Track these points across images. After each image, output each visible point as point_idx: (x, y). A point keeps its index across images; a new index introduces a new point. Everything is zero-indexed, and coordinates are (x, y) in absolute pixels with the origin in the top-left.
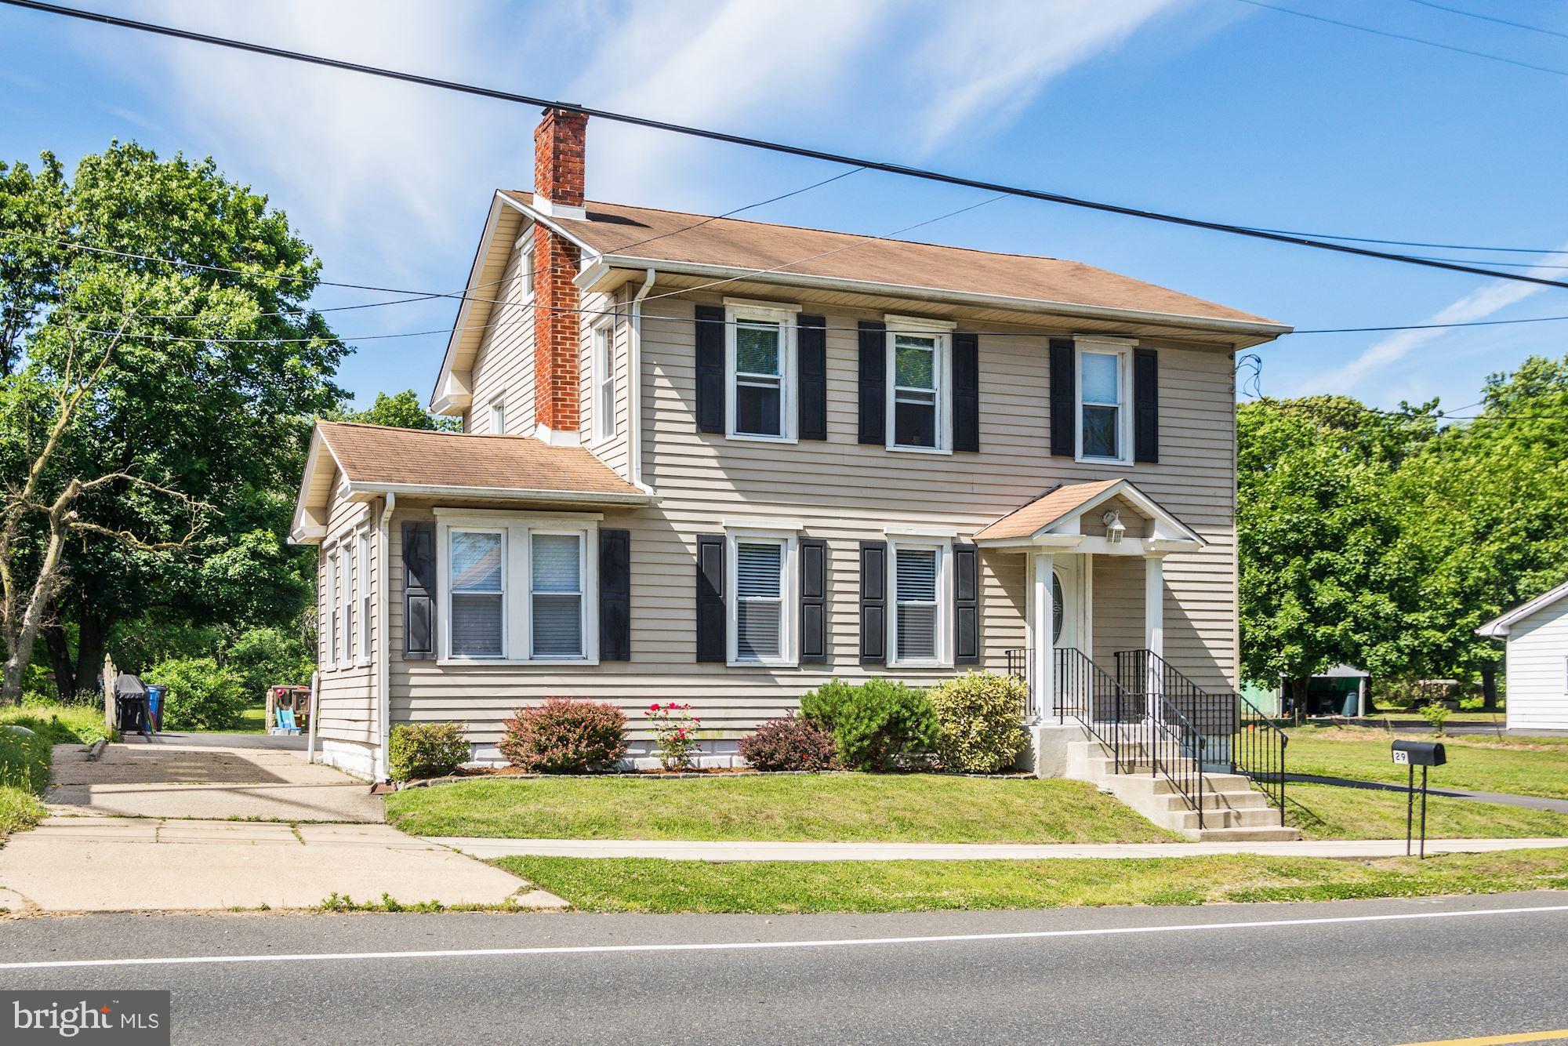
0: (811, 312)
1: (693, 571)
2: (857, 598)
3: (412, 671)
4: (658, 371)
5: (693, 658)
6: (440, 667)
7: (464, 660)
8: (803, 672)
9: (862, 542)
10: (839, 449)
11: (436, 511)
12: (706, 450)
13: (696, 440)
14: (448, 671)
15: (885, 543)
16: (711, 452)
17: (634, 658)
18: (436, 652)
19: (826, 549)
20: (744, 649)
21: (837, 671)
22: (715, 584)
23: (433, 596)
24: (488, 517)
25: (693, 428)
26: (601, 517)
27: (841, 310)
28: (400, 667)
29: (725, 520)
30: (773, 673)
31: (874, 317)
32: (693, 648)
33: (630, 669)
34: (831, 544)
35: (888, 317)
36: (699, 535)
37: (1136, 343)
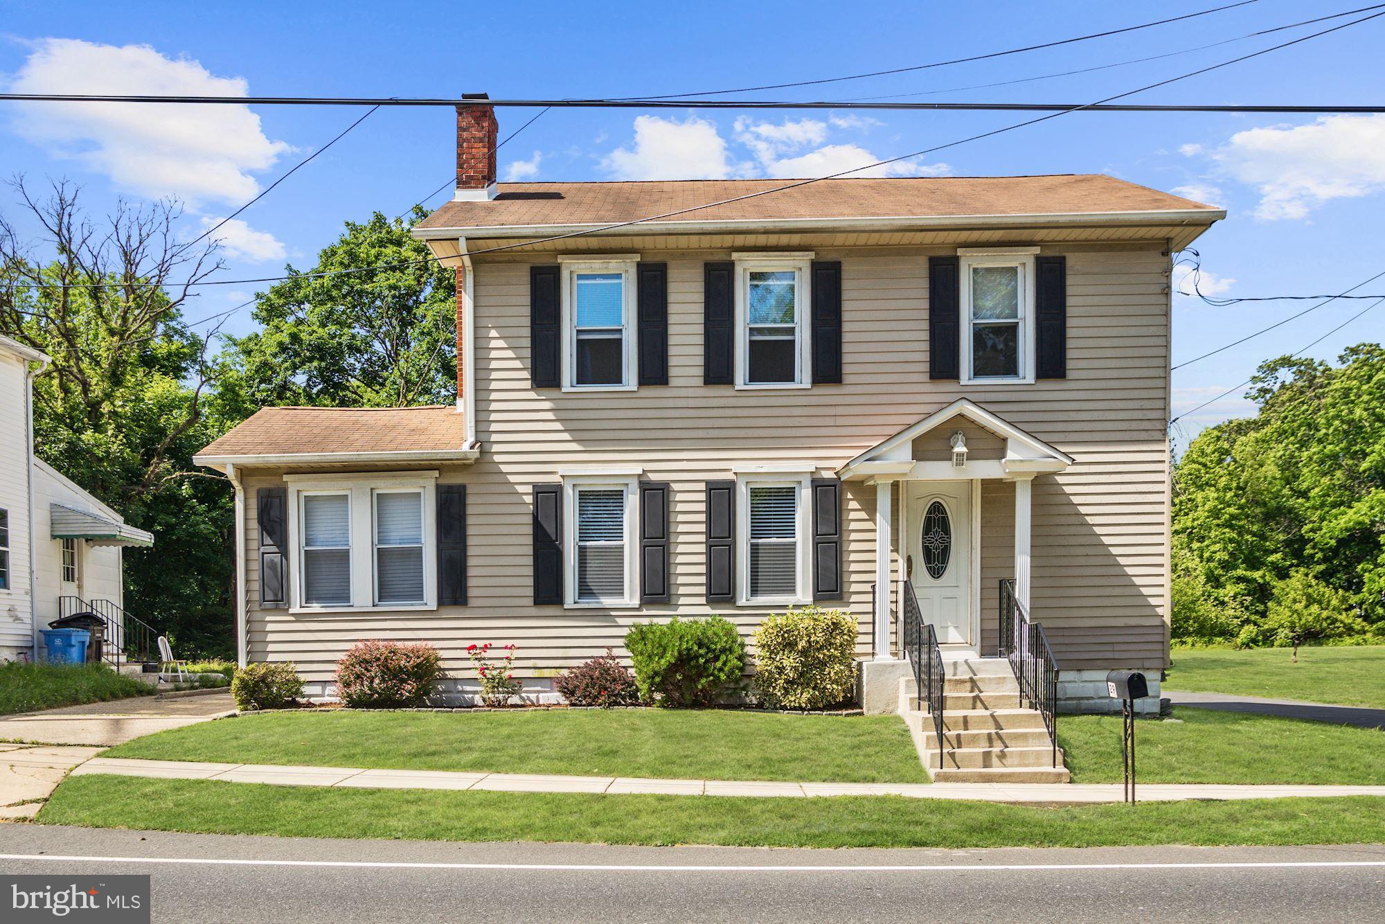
0: (650, 259)
1: (529, 519)
2: (703, 538)
3: (268, 618)
4: (493, 333)
5: (530, 601)
6: (293, 615)
7: (316, 608)
8: (645, 612)
9: (707, 483)
10: (683, 392)
11: (285, 478)
12: (543, 403)
13: (533, 395)
14: (300, 618)
15: (733, 483)
16: (547, 405)
17: (472, 602)
18: (289, 602)
19: (669, 491)
20: (585, 590)
21: (681, 610)
22: (550, 530)
23: (284, 553)
24: (332, 479)
25: (528, 384)
26: (436, 474)
27: (684, 255)
28: (257, 616)
29: (563, 470)
30: (613, 613)
31: (720, 257)
32: (530, 592)
33: (468, 613)
34: (675, 486)
35: (735, 256)
36: (535, 486)
37: (1037, 250)
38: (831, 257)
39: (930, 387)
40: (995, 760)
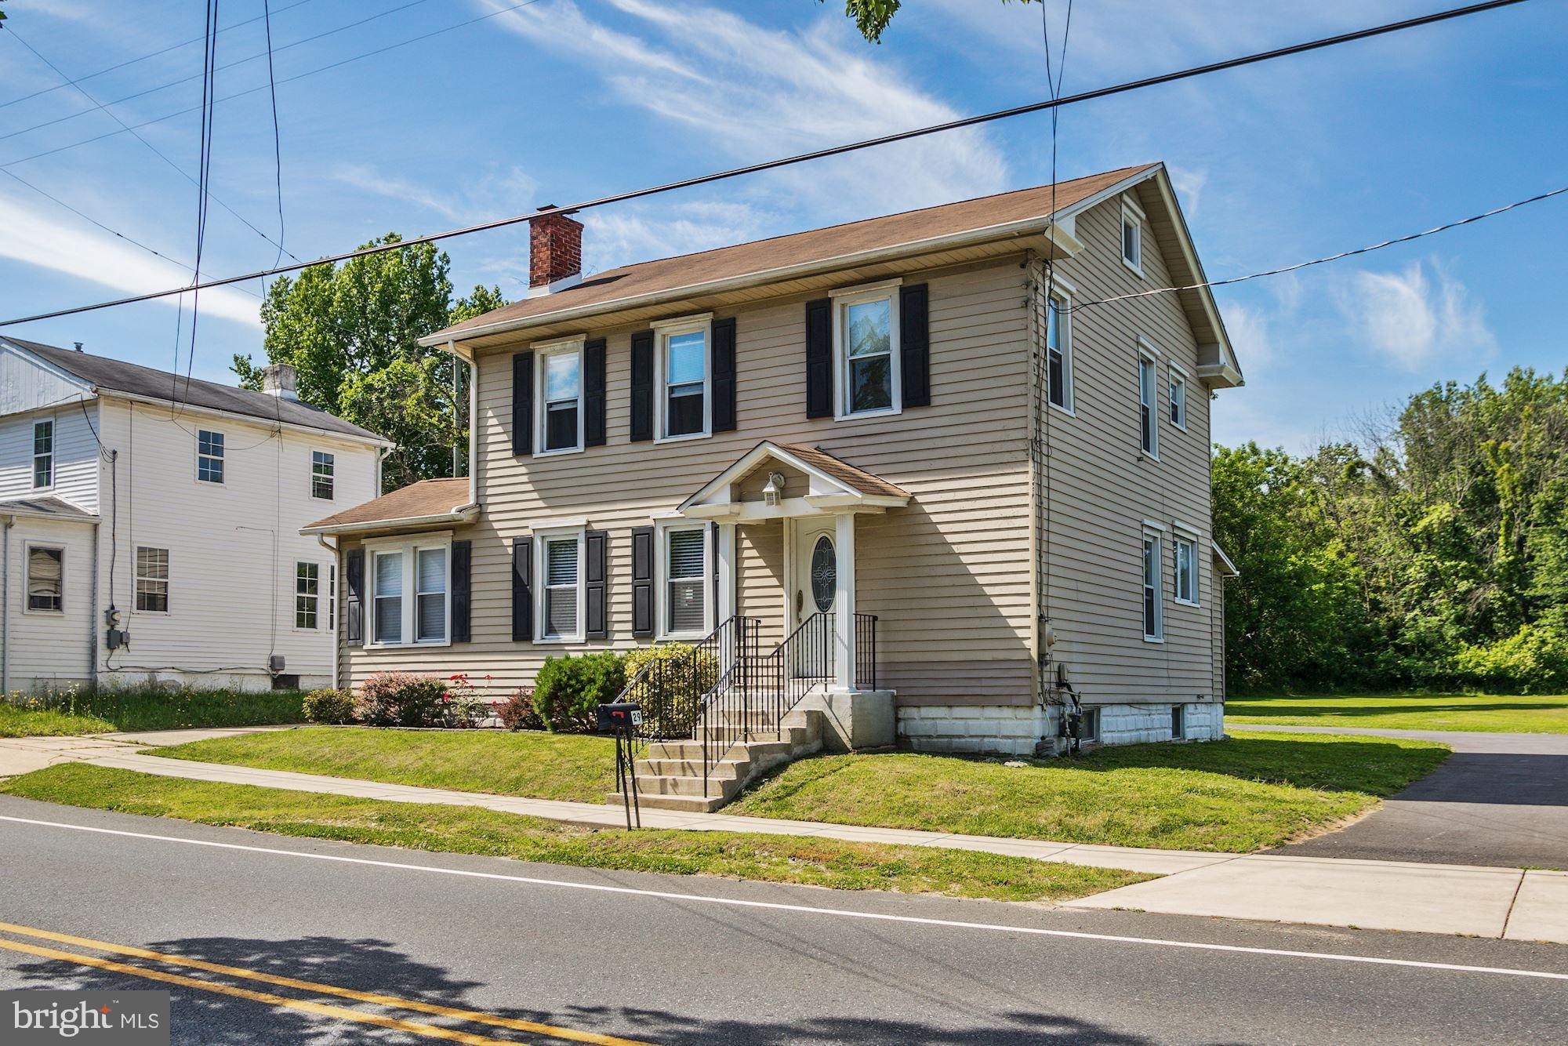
0: (594, 336)
1: (510, 568)
2: (629, 579)
3: (352, 654)
4: (490, 413)
5: (510, 638)
6: (366, 650)
7: (380, 645)
8: (590, 647)
9: (633, 529)
10: (617, 450)
11: (363, 542)
12: (519, 469)
13: (514, 462)
14: (371, 653)
15: (653, 528)
16: (523, 470)
17: (475, 639)
18: (363, 641)
19: (607, 539)
20: (550, 629)
21: (616, 645)
22: (524, 577)
23: (362, 602)
24: (391, 541)
25: (510, 454)
26: (450, 533)
27: (617, 329)
28: (345, 652)
29: (532, 524)
30: (567, 648)
31: (643, 327)
32: (510, 630)
33: (471, 648)
34: (611, 534)
35: (652, 325)
36: (514, 539)
37: (899, 281)
38: (726, 314)
39: (808, 426)
40: (669, 788)
